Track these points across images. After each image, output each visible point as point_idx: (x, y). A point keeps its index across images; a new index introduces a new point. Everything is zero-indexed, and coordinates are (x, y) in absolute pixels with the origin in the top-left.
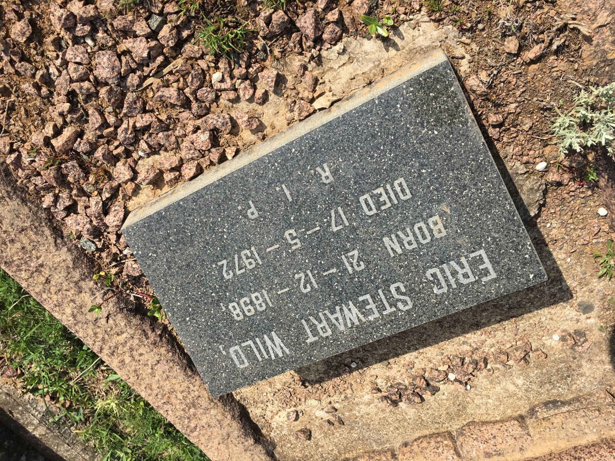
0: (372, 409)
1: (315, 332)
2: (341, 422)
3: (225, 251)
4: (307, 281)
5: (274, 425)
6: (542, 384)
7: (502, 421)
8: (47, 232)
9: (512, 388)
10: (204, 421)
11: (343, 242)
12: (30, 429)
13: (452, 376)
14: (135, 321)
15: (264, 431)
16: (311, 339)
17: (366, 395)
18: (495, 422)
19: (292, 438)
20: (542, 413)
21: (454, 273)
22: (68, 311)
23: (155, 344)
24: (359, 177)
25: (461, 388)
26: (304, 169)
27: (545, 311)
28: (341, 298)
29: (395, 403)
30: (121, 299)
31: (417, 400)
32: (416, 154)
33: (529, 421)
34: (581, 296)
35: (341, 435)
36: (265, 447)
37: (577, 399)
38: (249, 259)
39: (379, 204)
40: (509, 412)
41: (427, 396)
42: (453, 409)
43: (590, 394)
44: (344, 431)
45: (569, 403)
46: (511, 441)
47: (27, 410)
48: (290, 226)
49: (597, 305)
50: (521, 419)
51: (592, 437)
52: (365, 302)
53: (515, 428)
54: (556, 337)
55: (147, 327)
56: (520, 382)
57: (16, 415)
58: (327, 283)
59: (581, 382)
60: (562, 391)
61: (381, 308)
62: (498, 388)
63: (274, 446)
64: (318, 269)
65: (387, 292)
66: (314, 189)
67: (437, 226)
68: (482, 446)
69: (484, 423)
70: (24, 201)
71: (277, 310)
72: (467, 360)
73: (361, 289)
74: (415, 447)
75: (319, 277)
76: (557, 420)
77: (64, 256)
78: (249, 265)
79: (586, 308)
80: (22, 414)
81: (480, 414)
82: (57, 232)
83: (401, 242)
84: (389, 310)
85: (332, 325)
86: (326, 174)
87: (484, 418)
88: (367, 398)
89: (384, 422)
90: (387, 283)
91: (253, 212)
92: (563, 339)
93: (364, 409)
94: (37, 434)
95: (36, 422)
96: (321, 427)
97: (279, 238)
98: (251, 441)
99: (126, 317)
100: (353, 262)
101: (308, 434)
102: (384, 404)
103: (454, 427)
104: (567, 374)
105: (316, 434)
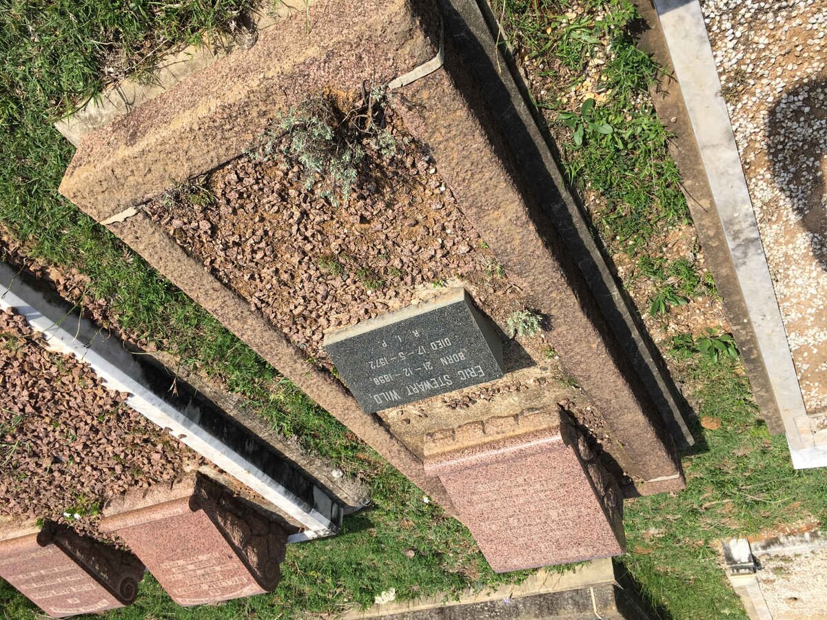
0: (442, 410)
1: (411, 391)
2: (426, 416)
3: (372, 358)
4: (408, 372)
5: (389, 417)
6: (527, 400)
7: (507, 417)
8: (284, 342)
9: (512, 401)
10: (353, 416)
11: (424, 359)
12: (227, 411)
13: (482, 396)
14: (321, 375)
15: (384, 420)
16: (410, 394)
17: (439, 404)
18: (503, 417)
19: (400, 423)
20: (526, 413)
21: (469, 373)
22: (288, 370)
23: (330, 384)
24: (430, 336)
25: (486, 402)
26: (407, 331)
27: (525, 369)
28: (424, 379)
29: (454, 408)
30: (315, 366)
31: (465, 407)
32: (453, 330)
33: (520, 417)
34: (542, 364)
35: (426, 422)
36: (384, 427)
37: (542, 408)
38: (383, 362)
39: (438, 347)
40: (511, 412)
41: (470, 404)
42: (484, 411)
43: (549, 406)
44: (428, 420)
45: (539, 409)
46: (509, 427)
47: (227, 401)
48: (401, 351)
49: (549, 368)
50: (516, 417)
51: (545, 426)
52: (433, 381)
53: (511, 420)
54: (532, 380)
55: (327, 377)
56: (516, 399)
57: (219, 404)
58: (417, 373)
59: (545, 400)
60: (536, 403)
61: (440, 384)
62: (506, 402)
63: (390, 427)
64: (413, 368)
65: (442, 378)
66: (412, 339)
67: (462, 356)
68: (495, 429)
69: (499, 417)
70: (275, 331)
71: (395, 382)
72: (490, 389)
73: (431, 376)
74: (464, 428)
75: (413, 371)
76: (531, 418)
77: (291, 350)
78: (383, 364)
79: (545, 369)
80: (223, 403)
81: (498, 413)
82: (288, 341)
83: (447, 360)
84: (443, 385)
85: (418, 388)
86: (416, 333)
87: (499, 415)
88: (440, 405)
89: (448, 416)
90: (442, 375)
91: (385, 345)
92: (534, 381)
93: (438, 410)
94: (232, 414)
95: (232, 407)
96: (415, 418)
97: (396, 355)
98: (378, 425)
99: (318, 373)
100: (428, 366)
101: (408, 421)
102: (448, 409)
103: (485, 418)
104: (538, 396)
105: (413, 421)
